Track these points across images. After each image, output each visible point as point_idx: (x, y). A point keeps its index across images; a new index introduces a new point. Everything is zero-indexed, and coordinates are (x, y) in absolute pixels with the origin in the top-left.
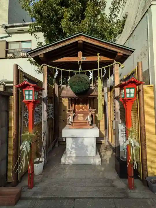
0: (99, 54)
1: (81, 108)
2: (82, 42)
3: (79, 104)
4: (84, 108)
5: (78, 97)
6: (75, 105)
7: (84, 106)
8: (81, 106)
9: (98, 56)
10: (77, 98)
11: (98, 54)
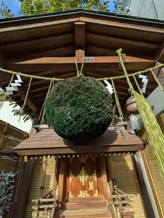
0: (121, 50)
1: (84, 188)
2: (84, 23)
3: (76, 173)
4: (91, 187)
5: (73, 152)
6: (66, 176)
7: (93, 180)
8: (83, 178)
9: (120, 55)
10: (71, 155)
11: (119, 51)
